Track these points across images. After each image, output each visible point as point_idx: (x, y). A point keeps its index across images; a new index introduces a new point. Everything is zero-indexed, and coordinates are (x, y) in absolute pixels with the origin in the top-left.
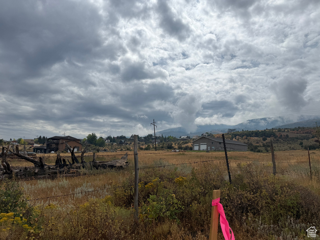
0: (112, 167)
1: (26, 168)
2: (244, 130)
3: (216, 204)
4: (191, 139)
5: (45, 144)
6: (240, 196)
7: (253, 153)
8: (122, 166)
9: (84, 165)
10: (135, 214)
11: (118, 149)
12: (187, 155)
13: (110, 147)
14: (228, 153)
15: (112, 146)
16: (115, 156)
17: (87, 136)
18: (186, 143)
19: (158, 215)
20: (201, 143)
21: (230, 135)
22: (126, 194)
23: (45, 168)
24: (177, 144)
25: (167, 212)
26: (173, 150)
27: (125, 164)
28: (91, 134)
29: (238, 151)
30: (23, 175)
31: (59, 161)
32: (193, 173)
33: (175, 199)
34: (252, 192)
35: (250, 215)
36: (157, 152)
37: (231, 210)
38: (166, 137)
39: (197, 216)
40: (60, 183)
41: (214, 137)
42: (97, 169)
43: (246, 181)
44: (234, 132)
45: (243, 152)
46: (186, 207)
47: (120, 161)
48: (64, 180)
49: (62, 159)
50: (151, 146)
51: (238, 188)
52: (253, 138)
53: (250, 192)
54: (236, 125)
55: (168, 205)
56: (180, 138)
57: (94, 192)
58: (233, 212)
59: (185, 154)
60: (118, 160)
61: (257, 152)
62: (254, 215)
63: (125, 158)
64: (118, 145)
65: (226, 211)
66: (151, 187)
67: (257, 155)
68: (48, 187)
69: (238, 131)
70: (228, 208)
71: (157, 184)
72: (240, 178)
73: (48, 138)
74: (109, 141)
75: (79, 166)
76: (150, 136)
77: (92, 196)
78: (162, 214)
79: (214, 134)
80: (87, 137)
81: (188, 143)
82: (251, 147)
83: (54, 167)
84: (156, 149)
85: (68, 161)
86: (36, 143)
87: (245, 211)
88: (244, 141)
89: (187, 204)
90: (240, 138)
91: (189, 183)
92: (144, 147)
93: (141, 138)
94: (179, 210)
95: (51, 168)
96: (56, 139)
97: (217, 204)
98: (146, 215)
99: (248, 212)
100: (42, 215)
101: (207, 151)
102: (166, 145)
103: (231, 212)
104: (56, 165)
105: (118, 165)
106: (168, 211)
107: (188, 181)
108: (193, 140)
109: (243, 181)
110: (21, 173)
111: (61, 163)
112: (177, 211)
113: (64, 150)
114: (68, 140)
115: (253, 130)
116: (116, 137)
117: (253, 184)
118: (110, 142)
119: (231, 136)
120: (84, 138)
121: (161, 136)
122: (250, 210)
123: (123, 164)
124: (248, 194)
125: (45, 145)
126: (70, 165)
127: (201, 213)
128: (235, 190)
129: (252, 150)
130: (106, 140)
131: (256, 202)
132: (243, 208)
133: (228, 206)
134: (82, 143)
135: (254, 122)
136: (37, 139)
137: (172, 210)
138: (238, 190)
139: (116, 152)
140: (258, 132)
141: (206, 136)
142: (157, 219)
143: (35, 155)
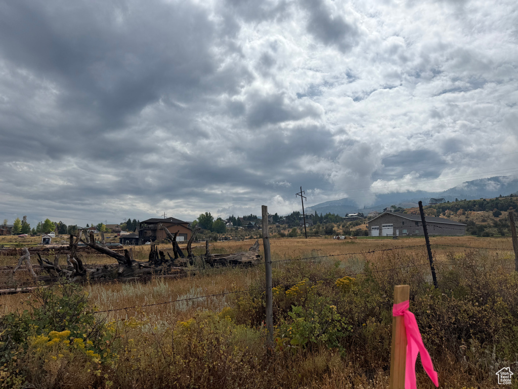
0: (235, 262)
1: (105, 267)
2: (459, 200)
3: (401, 314)
4: (366, 217)
5: (137, 231)
6: (454, 309)
7: (476, 238)
8: (251, 262)
9: (192, 261)
10: (269, 338)
11: (247, 236)
12: (359, 243)
13: (234, 233)
14: (431, 239)
15: (236, 232)
16: (240, 248)
17: (199, 216)
18: (357, 224)
19: (307, 339)
20: (384, 223)
21: (434, 208)
22: (255, 305)
23: (134, 266)
24: (341, 227)
25: (323, 335)
26: (334, 237)
27: (255, 258)
28: (204, 214)
29: (449, 236)
30: (102, 277)
31: (154, 255)
32: (366, 270)
33: (336, 313)
34: (476, 302)
35: (474, 342)
36: (307, 240)
37: (437, 334)
38: (323, 215)
39: (375, 344)
40: (155, 289)
41: (406, 213)
42: (212, 266)
43: (464, 282)
44: (441, 202)
45: (457, 238)
46: (356, 328)
47: (247, 254)
48: (162, 284)
49: (158, 252)
50: (299, 231)
51: (449, 295)
52: (476, 213)
53: (473, 301)
54: (445, 192)
55: (325, 324)
56: (346, 216)
57: (206, 303)
58: (442, 338)
59: (356, 243)
60: (244, 253)
61: (484, 236)
62: (482, 343)
63: (254, 250)
64: (246, 230)
65: (428, 334)
66: (295, 293)
67: (484, 241)
68: (137, 295)
69: (448, 202)
70: (432, 329)
71: (306, 289)
72: (453, 278)
73: (140, 222)
74: (232, 223)
75: (185, 261)
76: (296, 214)
77: (203, 308)
78: (313, 337)
79: (405, 208)
80: (198, 219)
81: (360, 224)
82: (471, 228)
83: (147, 264)
84: (306, 235)
85: (168, 254)
86: (124, 229)
87: (463, 335)
88: (460, 219)
89: (358, 322)
90: (452, 213)
91: (360, 287)
92: (286, 233)
93: (281, 217)
94: (344, 333)
95: (142, 266)
96: (153, 223)
97: (403, 312)
98: (287, 339)
99: (471, 337)
100: (117, 337)
101: (394, 237)
102: (323, 228)
103: (438, 337)
104: (149, 261)
105: (244, 259)
106: (324, 333)
107: (360, 284)
108: (368, 219)
109: (458, 283)
110: (99, 274)
111: (158, 257)
112: (341, 334)
113: (165, 239)
114: (170, 224)
115: (475, 199)
116: (242, 217)
117: (479, 288)
118: (234, 225)
119: (435, 210)
120: (194, 220)
121: (314, 215)
122: (474, 334)
123: (253, 258)
124: (469, 305)
125: (137, 233)
126: (172, 261)
127: (382, 338)
128: (444, 298)
129: (474, 233)
130: (226, 223)
131: (485, 320)
132: (460, 330)
133: (433, 326)
134: (191, 228)
135: (476, 185)
136: (124, 224)
137: (331, 331)
138: (451, 298)
139: (243, 240)
140: (485, 203)
141: (391, 211)
142: (305, 347)
143: (121, 247)
